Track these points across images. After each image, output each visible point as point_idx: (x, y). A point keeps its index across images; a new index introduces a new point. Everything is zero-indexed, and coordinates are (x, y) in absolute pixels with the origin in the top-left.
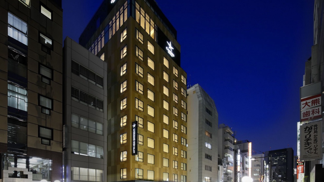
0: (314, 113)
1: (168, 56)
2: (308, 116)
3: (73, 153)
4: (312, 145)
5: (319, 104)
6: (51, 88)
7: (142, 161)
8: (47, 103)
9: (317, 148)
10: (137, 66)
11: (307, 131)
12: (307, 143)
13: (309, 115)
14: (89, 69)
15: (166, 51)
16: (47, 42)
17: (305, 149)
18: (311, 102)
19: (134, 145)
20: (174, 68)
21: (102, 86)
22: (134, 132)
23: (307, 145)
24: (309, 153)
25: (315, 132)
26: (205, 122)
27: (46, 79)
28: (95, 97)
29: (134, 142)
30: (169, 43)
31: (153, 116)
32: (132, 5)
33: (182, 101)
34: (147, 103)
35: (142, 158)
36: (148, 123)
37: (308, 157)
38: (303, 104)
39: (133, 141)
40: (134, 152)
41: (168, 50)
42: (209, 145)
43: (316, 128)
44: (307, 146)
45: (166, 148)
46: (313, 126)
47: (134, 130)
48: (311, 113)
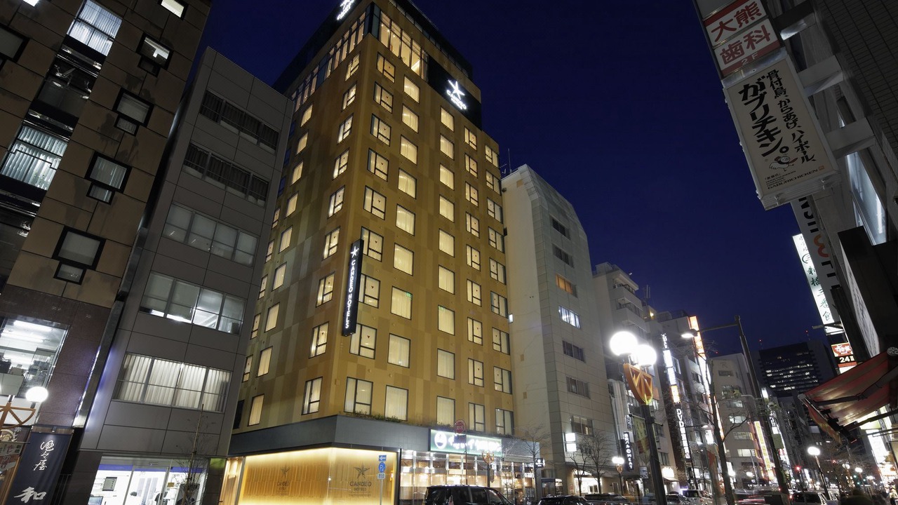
0: (754, 43)
1: (451, 108)
2: (737, 57)
3: (148, 310)
4: (786, 136)
5: (759, 14)
6: (136, 143)
7: (370, 354)
8: (112, 174)
9: (803, 140)
10: (376, 120)
11: (750, 99)
12: (762, 132)
13: (739, 51)
14: (247, 112)
15: (448, 99)
16: (158, 55)
17: (764, 155)
18: (735, 19)
19: (349, 305)
20: (466, 131)
21: (275, 149)
22: (353, 268)
23: (767, 141)
24: (786, 166)
25: (777, 94)
26: (551, 252)
27: (128, 123)
28: (250, 171)
29: (350, 296)
30: (454, 83)
31: (411, 232)
32: (374, 17)
33: (490, 203)
34: (396, 200)
35: (373, 348)
36: (397, 249)
37: (787, 178)
38: (712, 32)
39: (347, 293)
40: (347, 326)
41: (452, 96)
42: (572, 316)
43: (775, 79)
44: (767, 145)
45: (446, 322)
46: (763, 77)
47: (353, 263)
48: (744, 45)
